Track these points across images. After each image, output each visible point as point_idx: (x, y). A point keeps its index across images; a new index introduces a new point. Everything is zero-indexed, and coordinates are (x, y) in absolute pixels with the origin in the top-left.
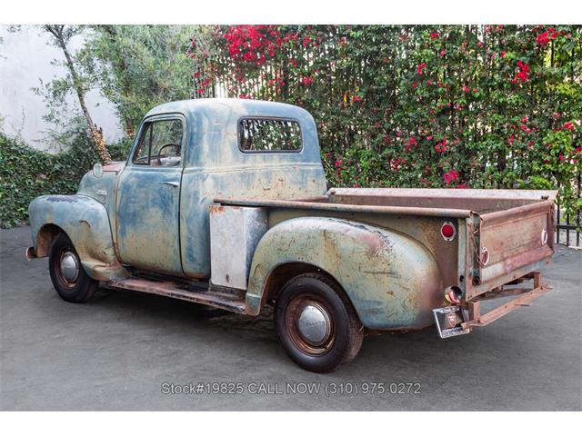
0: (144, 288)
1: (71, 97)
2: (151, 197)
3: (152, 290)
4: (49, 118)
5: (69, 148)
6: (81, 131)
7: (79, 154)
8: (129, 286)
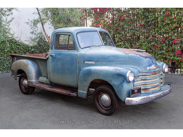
1: (39, 25)
4: (32, 33)
5: (36, 43)
6: (40, 37)
7: (40, 45)
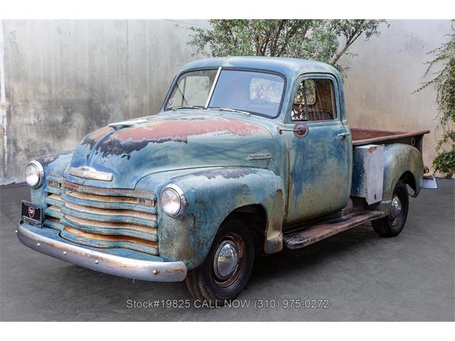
0: (331, 233)
2: (327, 149)
3: (337, 230)
8: (319, 238)
